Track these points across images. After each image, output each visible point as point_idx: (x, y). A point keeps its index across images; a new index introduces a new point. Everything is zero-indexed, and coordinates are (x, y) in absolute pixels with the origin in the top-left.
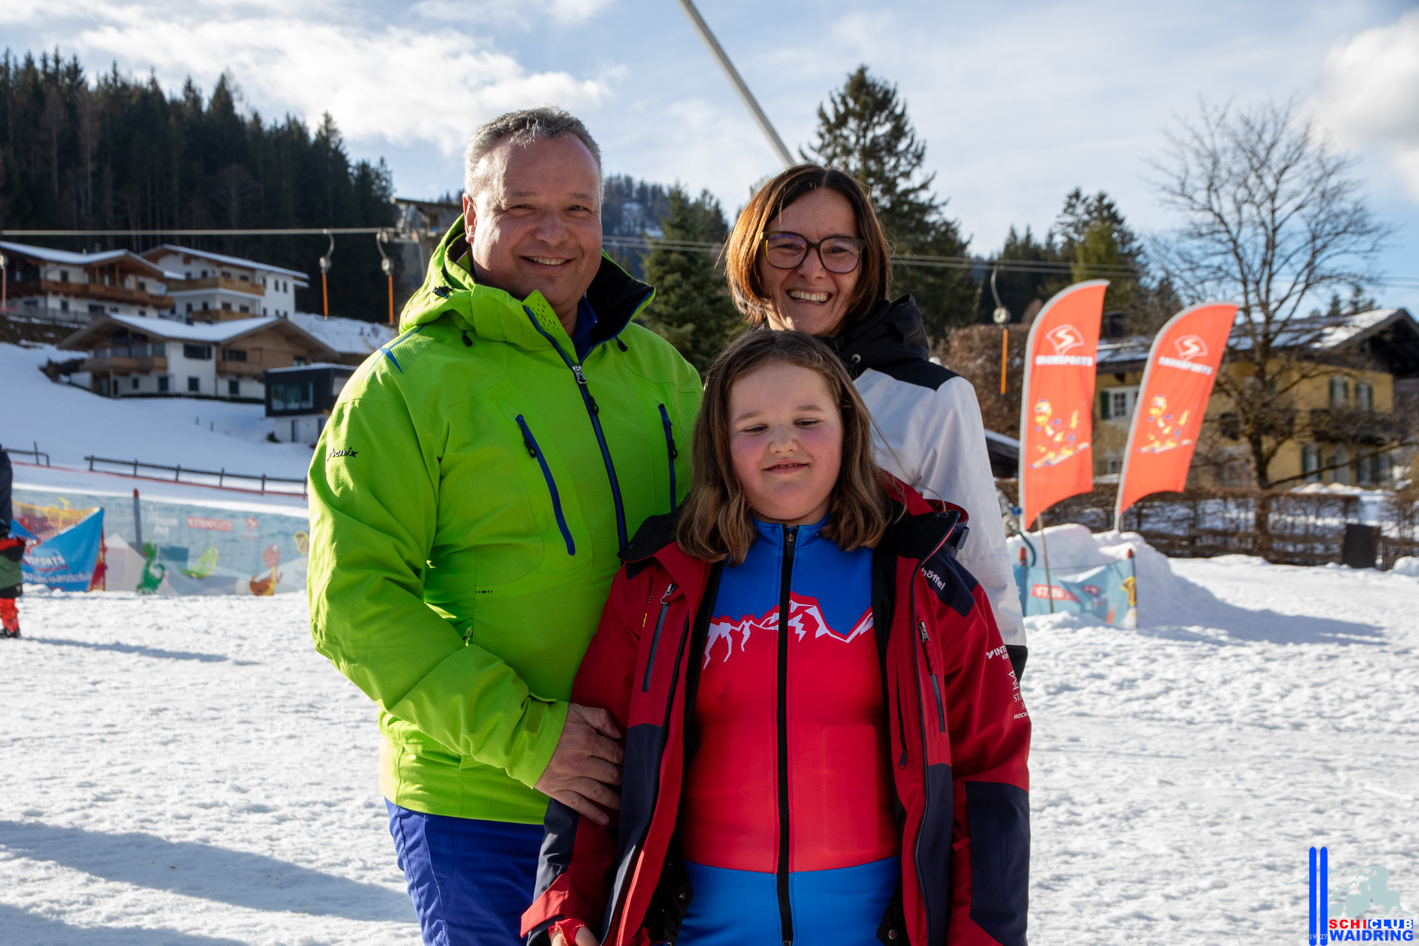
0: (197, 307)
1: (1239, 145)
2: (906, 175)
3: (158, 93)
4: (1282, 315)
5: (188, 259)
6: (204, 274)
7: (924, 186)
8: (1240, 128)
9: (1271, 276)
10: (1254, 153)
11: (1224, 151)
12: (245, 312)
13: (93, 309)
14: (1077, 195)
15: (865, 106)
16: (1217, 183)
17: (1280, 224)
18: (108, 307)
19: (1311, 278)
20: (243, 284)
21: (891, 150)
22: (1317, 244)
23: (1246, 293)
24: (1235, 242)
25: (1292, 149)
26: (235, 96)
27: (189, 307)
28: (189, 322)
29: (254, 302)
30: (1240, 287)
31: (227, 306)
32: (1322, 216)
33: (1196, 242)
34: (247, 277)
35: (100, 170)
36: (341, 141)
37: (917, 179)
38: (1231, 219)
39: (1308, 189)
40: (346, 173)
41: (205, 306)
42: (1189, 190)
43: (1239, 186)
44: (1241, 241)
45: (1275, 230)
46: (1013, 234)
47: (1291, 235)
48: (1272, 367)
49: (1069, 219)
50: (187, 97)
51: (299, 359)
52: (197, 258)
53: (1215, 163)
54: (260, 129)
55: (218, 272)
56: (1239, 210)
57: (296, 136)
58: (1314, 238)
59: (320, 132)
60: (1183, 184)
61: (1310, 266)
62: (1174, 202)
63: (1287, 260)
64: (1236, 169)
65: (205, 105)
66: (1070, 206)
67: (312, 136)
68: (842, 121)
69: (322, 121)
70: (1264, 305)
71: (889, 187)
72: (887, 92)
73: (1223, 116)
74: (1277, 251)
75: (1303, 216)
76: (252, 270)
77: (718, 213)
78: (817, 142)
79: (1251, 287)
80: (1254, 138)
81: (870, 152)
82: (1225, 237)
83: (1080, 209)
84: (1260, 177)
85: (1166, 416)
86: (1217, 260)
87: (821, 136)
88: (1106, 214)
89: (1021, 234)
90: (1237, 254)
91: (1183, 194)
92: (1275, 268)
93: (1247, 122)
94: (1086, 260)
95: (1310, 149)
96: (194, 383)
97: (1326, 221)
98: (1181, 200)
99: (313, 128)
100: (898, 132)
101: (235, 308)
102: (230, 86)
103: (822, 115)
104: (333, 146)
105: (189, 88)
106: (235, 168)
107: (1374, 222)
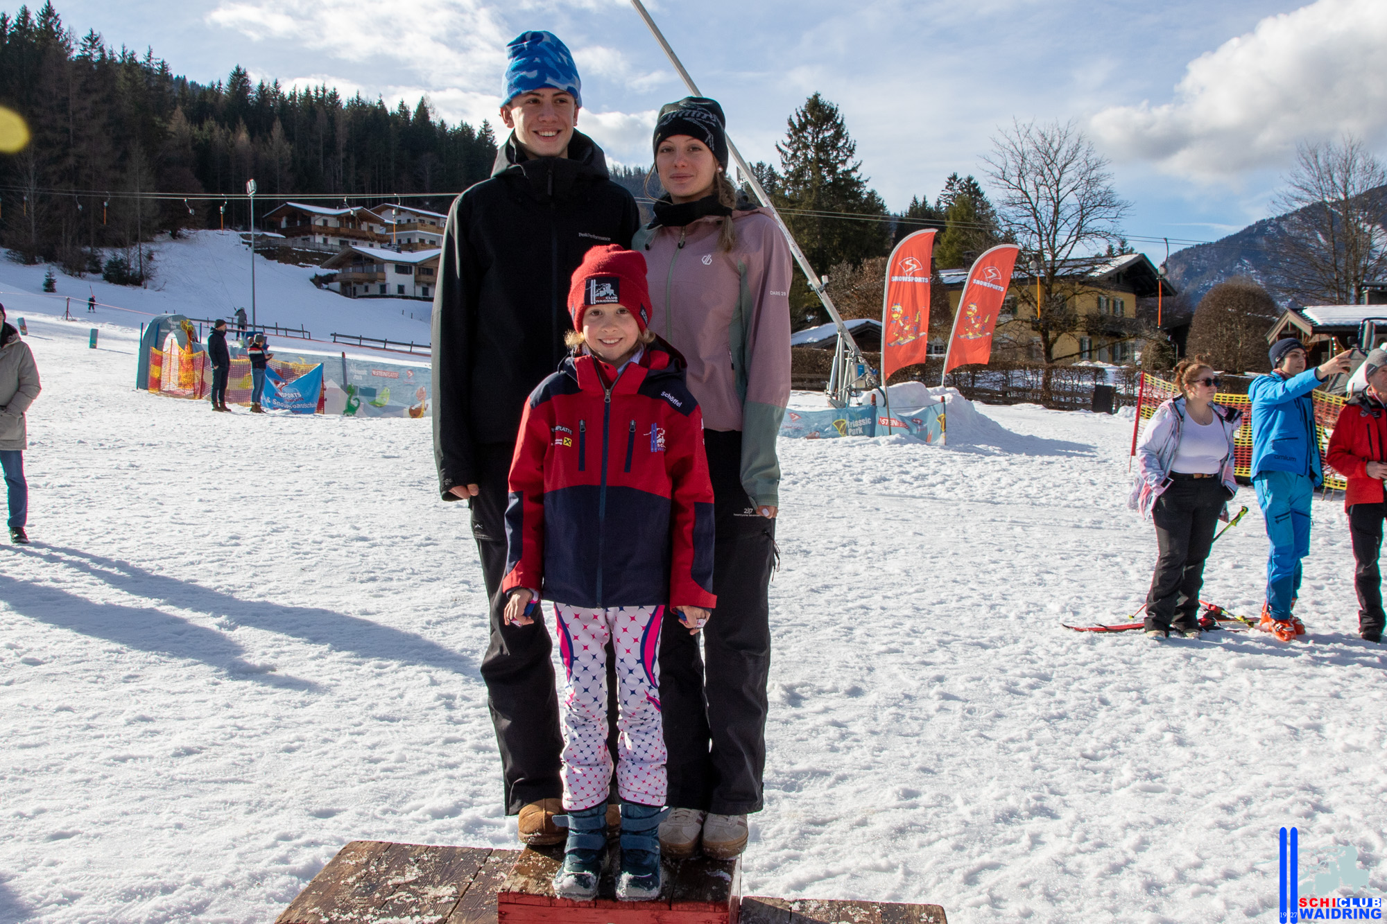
0: (404, 241)
1: (1038, 149)
2: (843, 162)
3: (383, 109)
4: (1062, 256)
5: (400, 211)
6: (409, 221)
7: (854, 169)
8: (1039, 140)
9: (1056, 232)
10: (1047, 153)
11: (1029, 153)
12: (433, 244)
13: (342, 243)
14: (954, 178)
15: (818, 118)
16: (1024, 173)
17: (1062, 199)
18: (351, 241)
19: (1080, 233)
20: (432, 227)
21: (834, 147)
22: (1083, 212)
23: (1041, 241)
24: (1035, 209)
25: (1070, 153)
28: (399, 251)
31: (422, 241)
32: (1087, 195)
33: (1012, 209)
35: (348, 157)
37: (850, 165)
38: (1033, 195)
39: (1079, 178)
41: (409, 240)
42: (1008, 176)
43: (1038, 174)
44: (1038, 208)
45: (1059, 203)
46: (915, 200)
47: (1068, 206)
48: (1056, 287)
49: (950, 192)
52: (404, 211)
53: (1023, 160)
54: (445, 131)
55: (417, 219)
56: (1037, 190)
58: (1082, 208)
59: (481, 132)
60: (1004, 173)
61: (1080, 225)
62: (999, 183)
63: (1065, 222)
64: (1037, 163)
65: (412, 117)
66: (950, 184)
67: (477, 135)
68: (803, 127)
69: (483, 125)
70: (1052, 249)
71: (833, 170)
72: (832, 110)
73: (1028, 132)
74: (1060, 215)
75: (1075, 195)
76: (438, 218)
78: (788, 140)
79: (1044, 238)
80: (1047, 145)
81: (821, 147)
82: (1029, 206)
83: (956, 187)
84: (1050, 170)
86: (1023, 220)
87: (790, 136)
88: (972, 190)
89: (920, 201)
90: (1036, 218)
91: (1004, 178)
92: (1058, 226)
93: (1043, 135)
94: (955, 219)
95: (1081, 154)
96: (401, 289)
97: (1089, 198)
98: (1004, 182)
99: (477, 129)
100: (839, 134)
101: (427, 242)
102: (427, 104)
103: (791, 123)
104: (489, 141)
105: (402, 105)
106: (429, 154)
107: (1117, 200)
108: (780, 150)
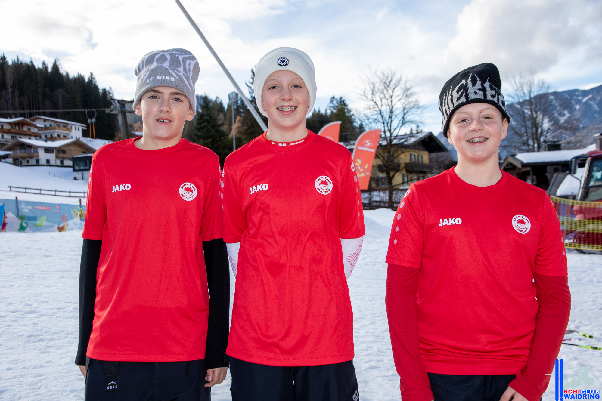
0: (49, 136)
1: (381, 80)
3: (33, 66)
4: (395, 134)
5: (45, 120)
6: (51, 125)
8: (381, 76)
9: (391, 121)
10: (385, 83)
11: (377, 82)
12: (65, 137)
13: (12, 137)
14: (334, 98)
16: (374, 92)
17: (394, 105)
18: (18, 136)
19: (404, 122)
20: (64, 128)
22: (405, 111)
23: (384, 127)
24: (380, 111)
25: (397, 82)
26: (60, 67)
27: (46, 136)
28: (46, 141)
29: (68, 134)
30: (382, 125)
31: (59, 136)
32: (406, 103)
33: (369, 111)
34: (65, 126)
35: (14, 91)
36: (96, 81)
38: (379, 103)
39: (402, 95)
40: (98, 92)
41: (51, 136)
42: (366, 95)
43: (381, 93)
44: (382, 111)
45: (392, 107)
47: (397, 109)
48: (393, 150)
49: (331, 105)
50: (43, 67)
51: (84, 153)
52: (48, 120)
53: (374, 86)
54: (69, 78)
55: (55, 125)
56: (381, 101)
57: (81, 80)
58: (404, 109)
59: (89, 78)
60: (364, 93)
61: (403, 118)
62: (362, 98)
63: (396, 116)
64: (380, 88)
65: (50, 70)
66: (332, 101)
67: (87, 80)
69: (90, 75)
70: (390, 131)
73: (376, 72)
74: (393, 114)
75: (401, 103)
76: (67, 124)
77: (221, 104)
79: (386, 125)
80: (385, 78)
82: (377, 109)
83: (335, 102)
84: (387, 91)
85: (361, 165)
86: (375, 117)
88: (343, 103)
89: (317, 110)
90: (381, 115)
91: (364, 96)
92: (393, 119)
93: (383, 74)
94: (336, 116)
95: (402, 82)
96: (48, 161)
97: (408, 104)
98: (364, 98)
99: (87, 77)
101: (62, 136)
102: (58, 63)
104: (94, 83)
105: (44, 64)
106: (60, 90)
107: (421, 104)
108: (248, 86)
